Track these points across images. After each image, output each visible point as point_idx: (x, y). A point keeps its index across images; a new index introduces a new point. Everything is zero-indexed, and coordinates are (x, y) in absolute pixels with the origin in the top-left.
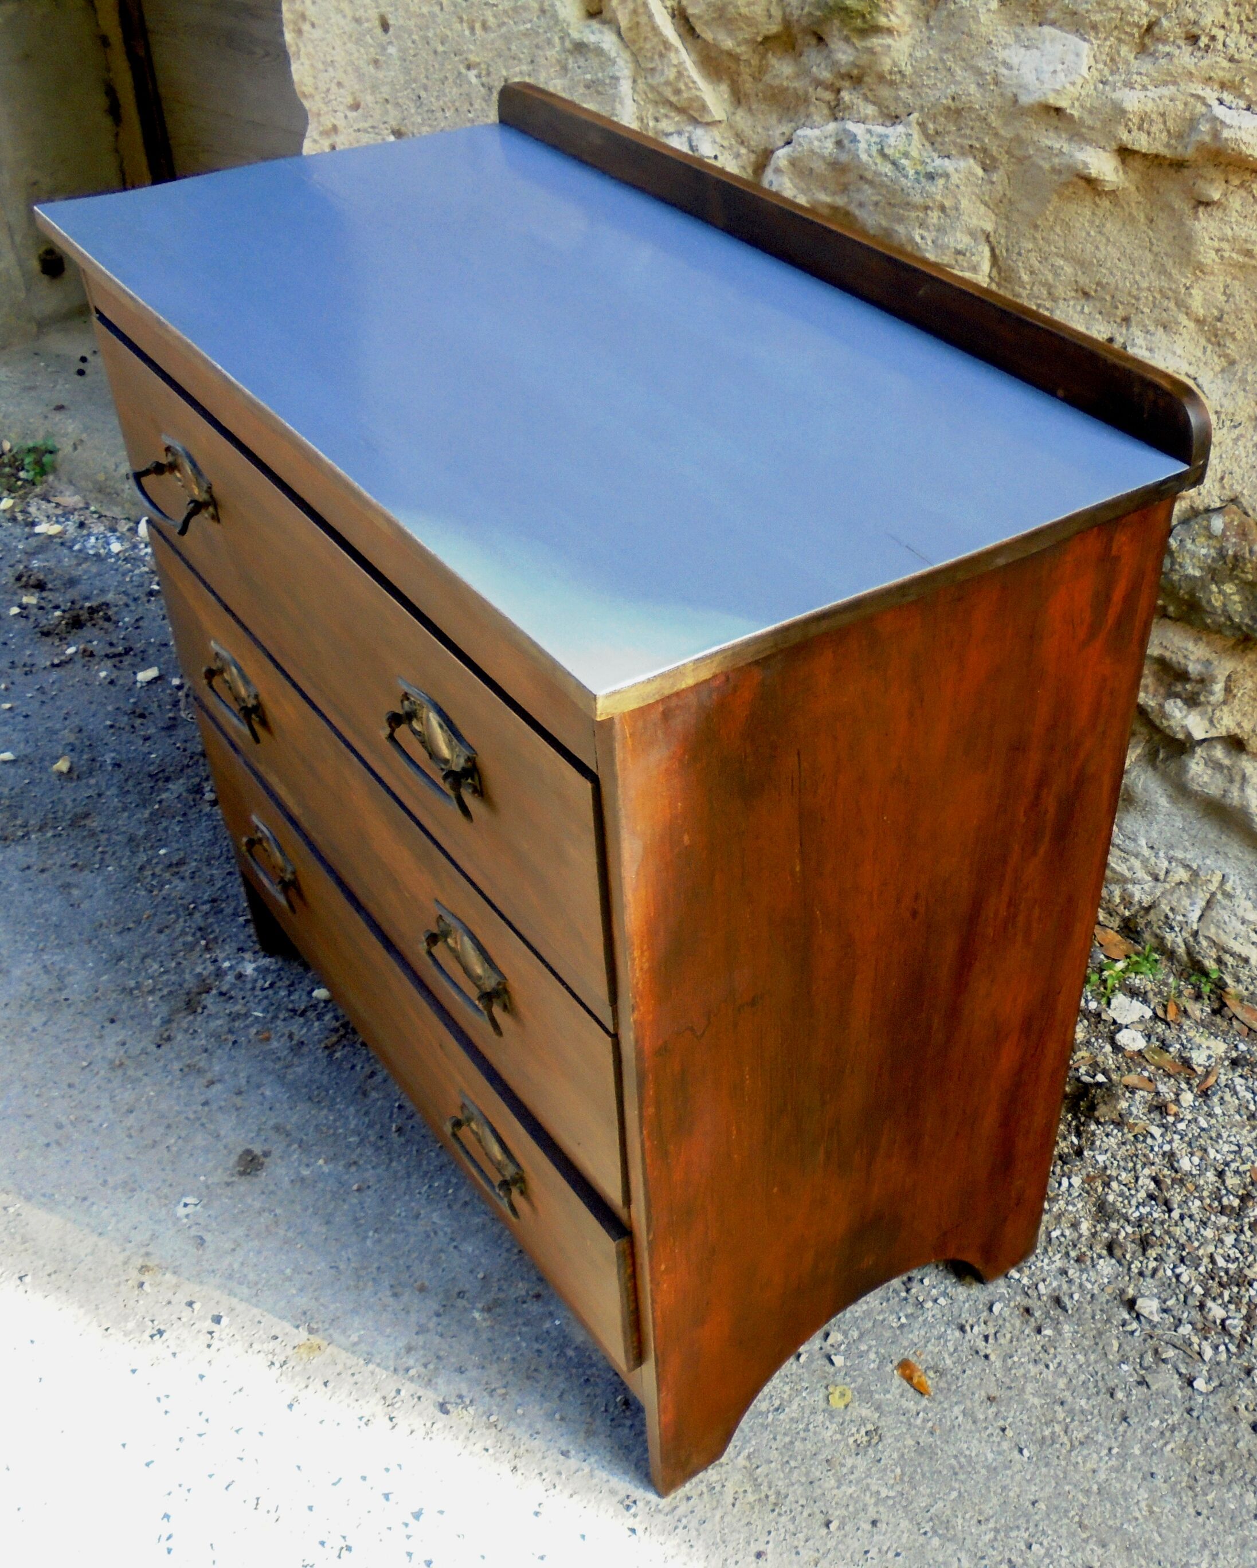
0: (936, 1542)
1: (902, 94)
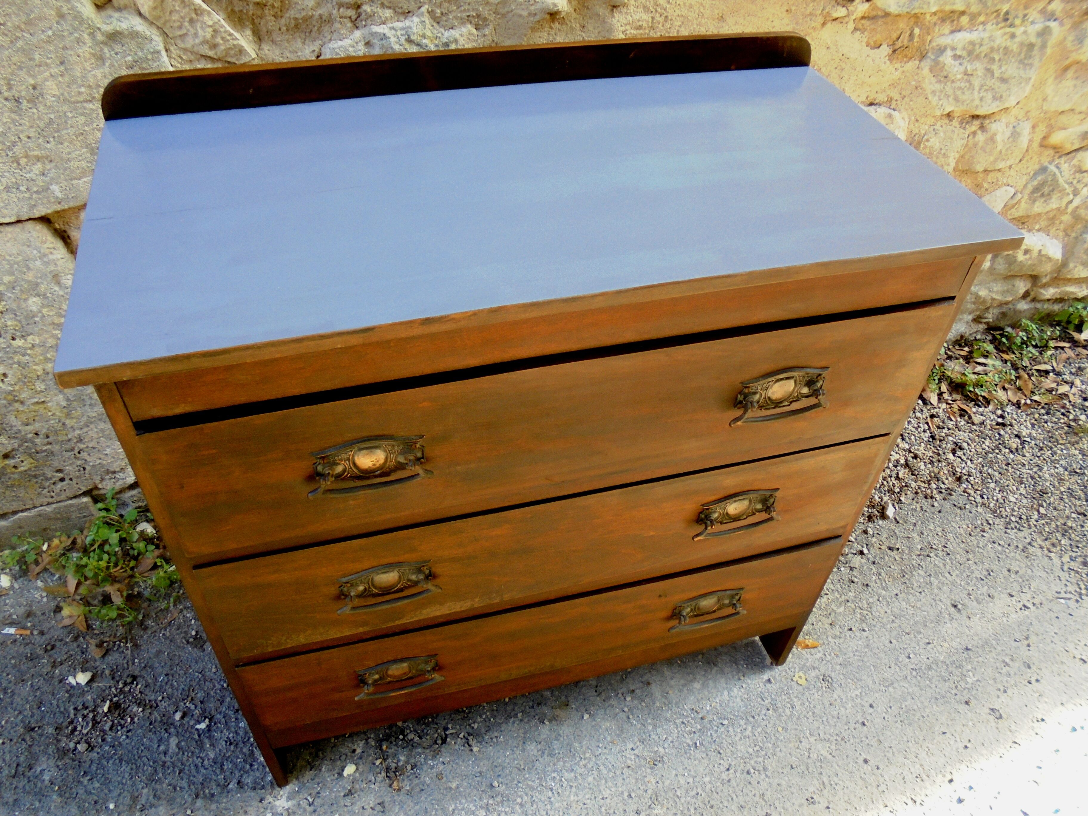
0: (891, 689)
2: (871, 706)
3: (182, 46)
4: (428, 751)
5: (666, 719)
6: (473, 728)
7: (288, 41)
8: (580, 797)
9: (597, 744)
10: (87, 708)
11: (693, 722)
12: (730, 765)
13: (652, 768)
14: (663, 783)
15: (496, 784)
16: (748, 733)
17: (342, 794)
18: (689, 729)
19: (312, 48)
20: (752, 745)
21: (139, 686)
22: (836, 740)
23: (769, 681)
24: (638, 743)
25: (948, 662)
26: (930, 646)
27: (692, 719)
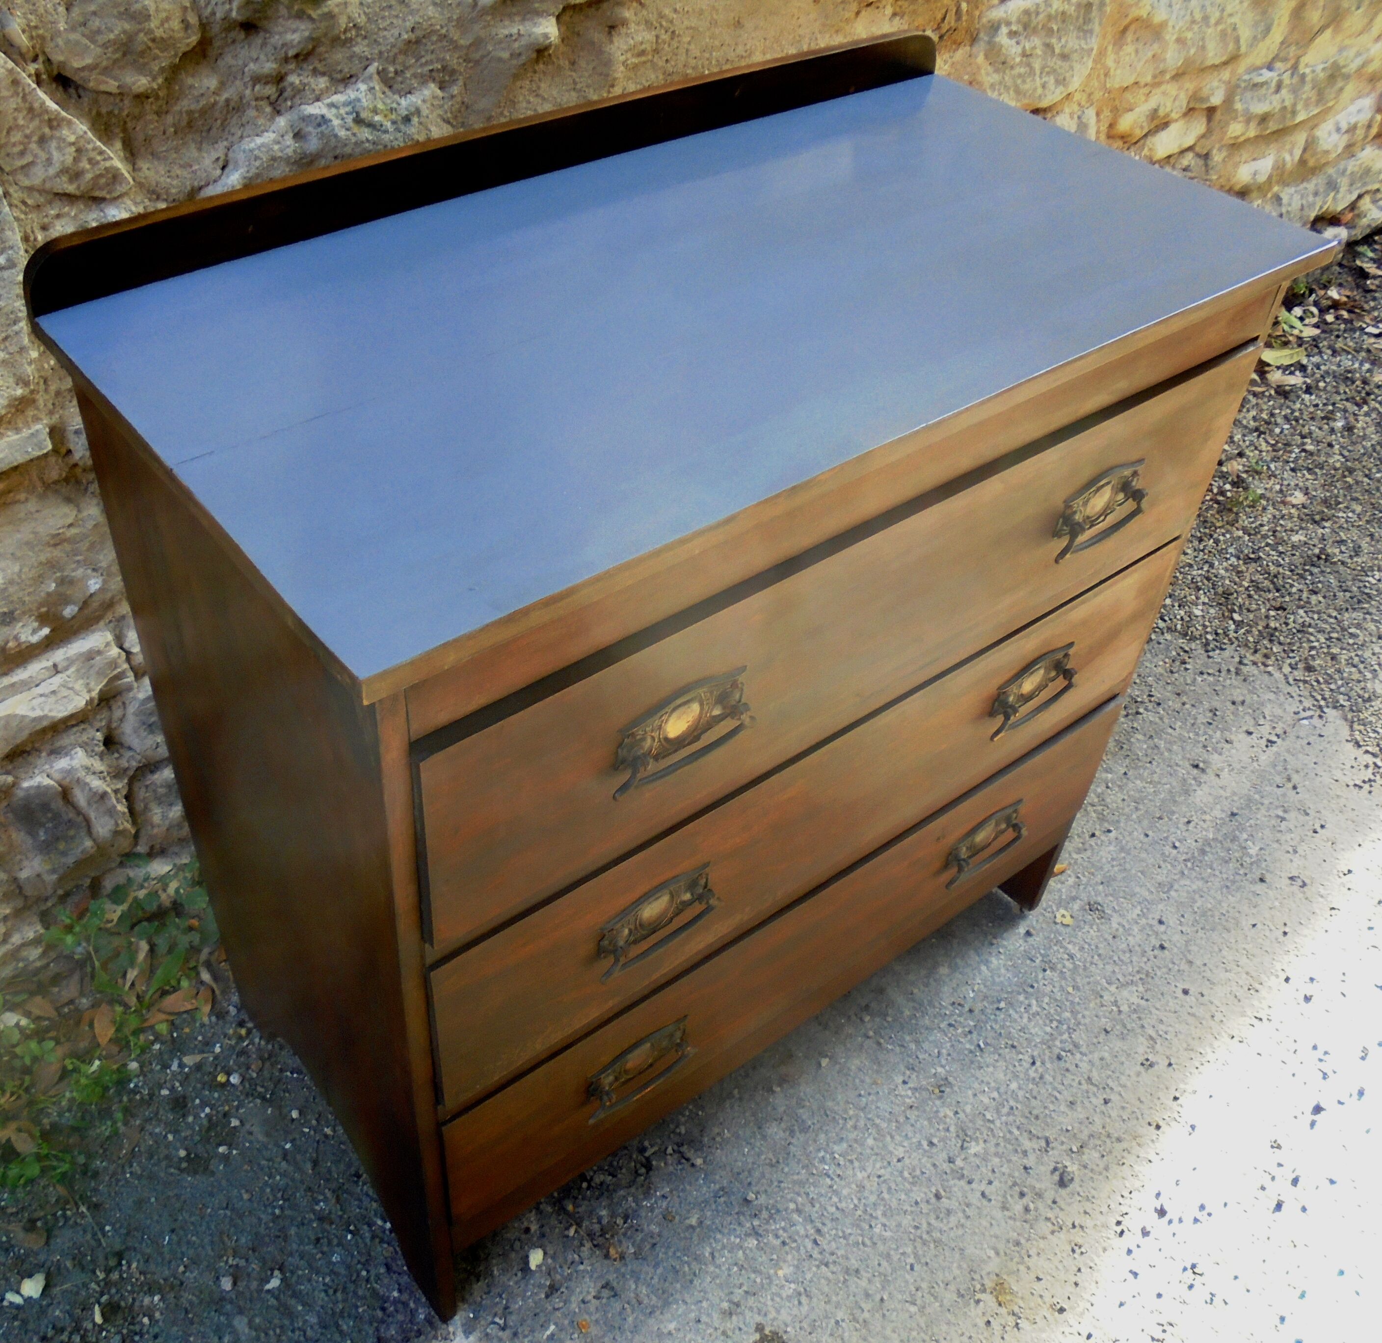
0: (1173, 894)
1: (357, 49)
2: (1161, 922)
3: (27, 183)
4: (633, 1190)
5: (927, 1028)
6: (680, 1134)
7: (177, 150)
8: (869, 1170)
9: (857, 1093)
10: (62, 1330)
11: (962, 1019)
12: (1033, 1057)
13: (941, 1098)
14: (964, 1111)
15: (751, 1196)
16: (1035, 1008)
17: (543, 1296)
18: (960, 1031)
19: (214, 155)
20: (1048, 1022)
21: (134, 1265)
22: (1141, 979)
23: (1028, 934)
24: (908, 1072)
25: (1220, 838)
26: (1192, 824)
27: (960, 1015)
